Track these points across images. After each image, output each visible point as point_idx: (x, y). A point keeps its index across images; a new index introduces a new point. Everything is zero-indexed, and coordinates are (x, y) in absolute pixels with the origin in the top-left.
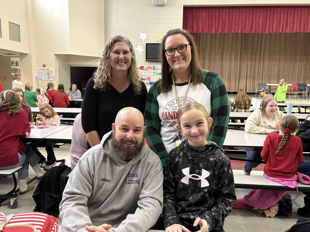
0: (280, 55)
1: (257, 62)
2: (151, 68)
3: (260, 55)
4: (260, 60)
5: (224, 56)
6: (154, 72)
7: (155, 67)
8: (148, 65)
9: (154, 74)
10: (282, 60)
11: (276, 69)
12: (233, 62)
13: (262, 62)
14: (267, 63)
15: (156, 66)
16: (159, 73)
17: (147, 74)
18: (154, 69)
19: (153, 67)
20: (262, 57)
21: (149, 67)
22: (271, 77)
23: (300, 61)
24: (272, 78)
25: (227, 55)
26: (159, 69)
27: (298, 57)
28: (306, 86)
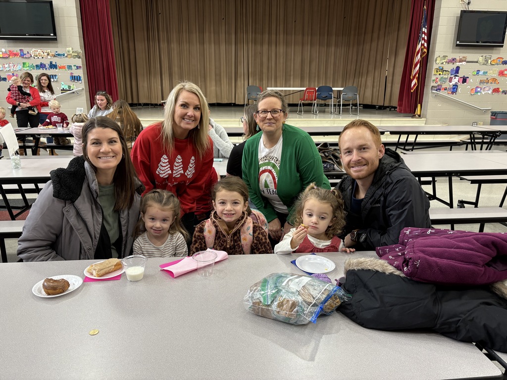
0: (303, 35)
1: (265, 47)
2: (16, 55)
3: (270, 33)
4: (270, 43)
5: (207, 35)
6: (24, 64)
7: (25, 52)
8: (8, 47)
9: (23, 67)
10: (307, 44)
11: (299, 60)
12: (223, 47)
13: (273, 47)
14: (282, 49)
15: (25, 50)
16: (35, 65)
17: (9, 67)
18: (22, 56)
19: (19, 52)
20: (273, 37)
21: (10, 51)
22: (290, 76)
23: (336, 45)
24: (292, 77)
25: (210, 32)
26: (33, 56)
27: (334, 38)
28: (332, 91)
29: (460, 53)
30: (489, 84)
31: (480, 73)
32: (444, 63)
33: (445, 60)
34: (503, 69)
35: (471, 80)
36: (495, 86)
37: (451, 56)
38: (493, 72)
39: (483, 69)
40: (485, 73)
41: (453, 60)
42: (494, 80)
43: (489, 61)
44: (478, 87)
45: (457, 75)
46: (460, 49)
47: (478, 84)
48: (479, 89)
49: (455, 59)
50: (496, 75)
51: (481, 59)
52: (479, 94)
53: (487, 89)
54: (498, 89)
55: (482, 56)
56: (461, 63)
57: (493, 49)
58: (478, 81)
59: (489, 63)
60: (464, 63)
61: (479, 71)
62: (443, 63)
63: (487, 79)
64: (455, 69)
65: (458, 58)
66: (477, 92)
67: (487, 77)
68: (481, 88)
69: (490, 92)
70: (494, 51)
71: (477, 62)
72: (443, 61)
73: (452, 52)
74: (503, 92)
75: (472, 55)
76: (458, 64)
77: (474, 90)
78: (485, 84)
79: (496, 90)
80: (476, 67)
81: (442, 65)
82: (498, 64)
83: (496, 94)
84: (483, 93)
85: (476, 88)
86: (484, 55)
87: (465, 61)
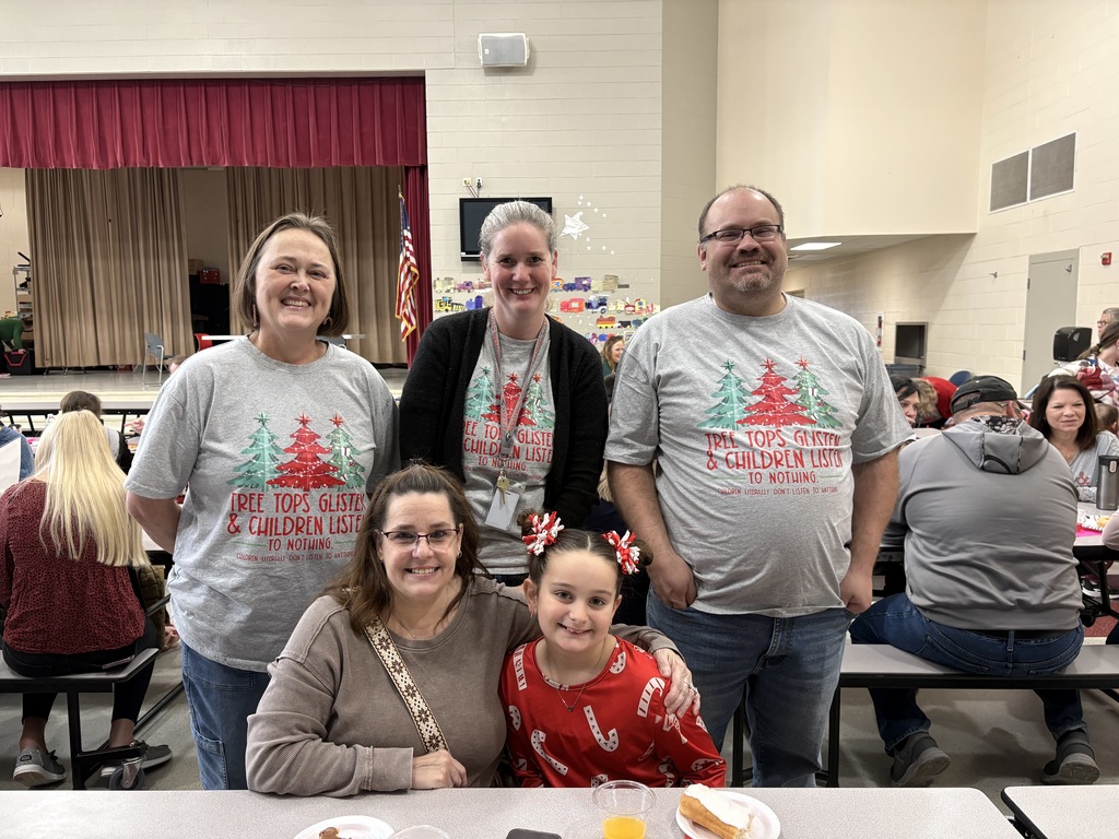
32: (452, 291)
33: (453, 286)
34: (568, 299)
37: (462, 278)
41: (468, 285)
49: (471, 282)
50: (555, 311)
56: (483, 291)
62: (448, 291)
64: (474, 301)
65: (476, 282)
72: (449, 287)
73: (464, 272)
76: (478, 292)
81: (448, 295)
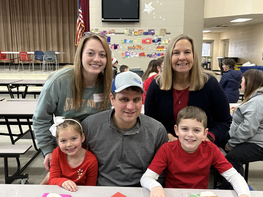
29: (109, 27)
30: (136, 50)
31: (127, 42)
33: (99, 32)
34: (145, 39)
35: (121, 47)
36: (141, 51)
37: (102, 29)
38: (137, 41)
39: (129, 39)
40: (131, 42)
41: (104, 32)
42: (139, 47)
43: (133, 33)
44: (127, 52)
45: (110, 43)
46: (109, 24)
47: (126, 50)
48: (128, 54)
49: (106, 31)
50: (140, 43)
51: (126, 31)
52: (129, 57)
53: (135, 53)
54: (144, 53)
55: (127, 29)
56: (110, 35)
57: (135, 24)
58: (126, 47)
59: (133, 34)
60: (113, 34)
61: (126, 40)
63: (134, 46)
65: (108, 31)
66: (127, 56)
67: (134, 45)
68: (129, 53)
69: (137, 56)
70: (136, 25)
71: (123, 34)
73: (103, 27)
74: (148, 55)
75: (119, 28)
76: (108, 35)
77: (124, 55)
78: (133, 50)
79: (142, 55)
80: (123, 37)
82: (140, 35)
83: (143, 57)
84: (132, 56)
85: (126, 53)
86: (128, 28)
87: (114, 33)
